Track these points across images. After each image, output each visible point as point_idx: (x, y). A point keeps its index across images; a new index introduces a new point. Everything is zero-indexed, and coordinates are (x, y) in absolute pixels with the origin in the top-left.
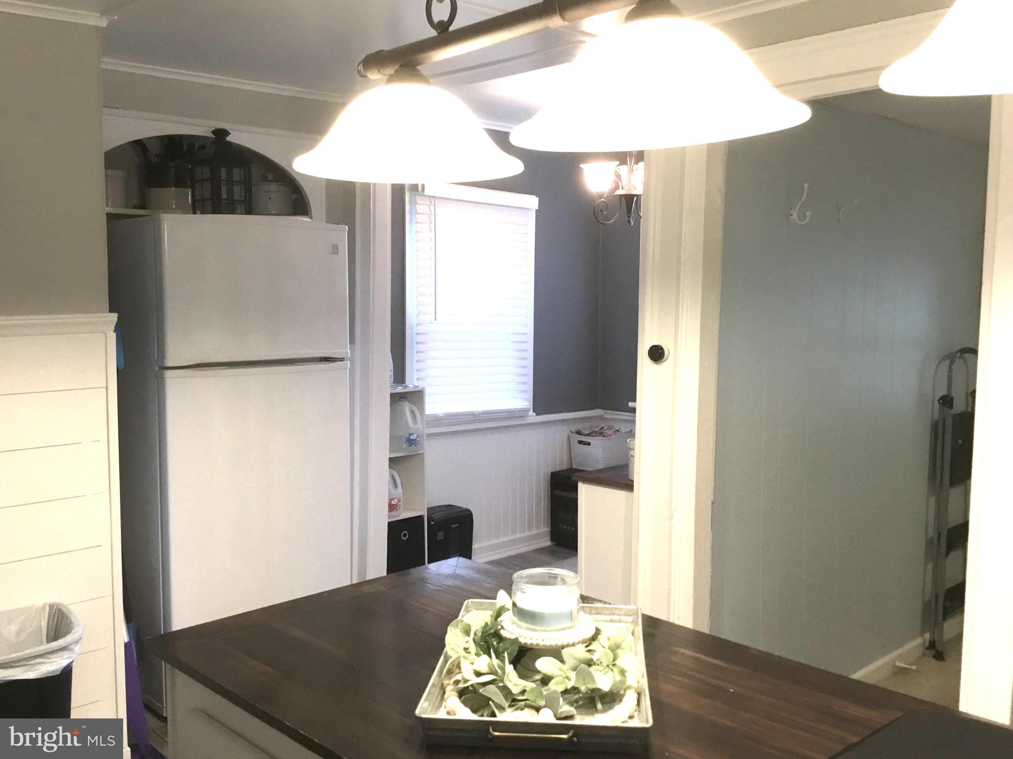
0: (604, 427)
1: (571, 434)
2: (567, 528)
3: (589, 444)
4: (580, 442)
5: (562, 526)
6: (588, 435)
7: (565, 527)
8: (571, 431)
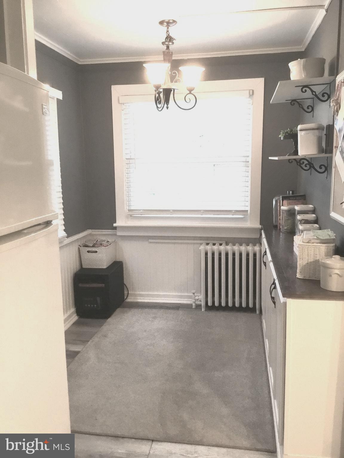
0: (98, 240)
1: (79, 247)
2: (90, 306)
3: (96, 252)
4: (88, 252)
5: (86, 305)
6: (93, 246)
7: (89, 305)
8: (79, 245)
